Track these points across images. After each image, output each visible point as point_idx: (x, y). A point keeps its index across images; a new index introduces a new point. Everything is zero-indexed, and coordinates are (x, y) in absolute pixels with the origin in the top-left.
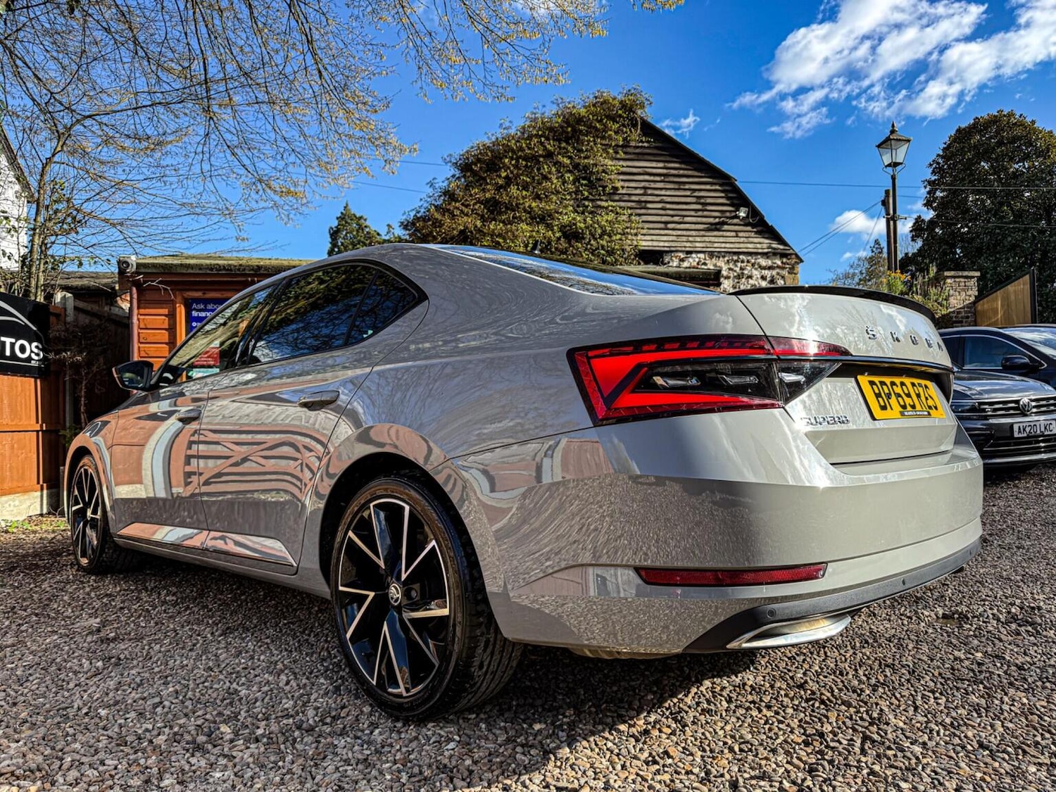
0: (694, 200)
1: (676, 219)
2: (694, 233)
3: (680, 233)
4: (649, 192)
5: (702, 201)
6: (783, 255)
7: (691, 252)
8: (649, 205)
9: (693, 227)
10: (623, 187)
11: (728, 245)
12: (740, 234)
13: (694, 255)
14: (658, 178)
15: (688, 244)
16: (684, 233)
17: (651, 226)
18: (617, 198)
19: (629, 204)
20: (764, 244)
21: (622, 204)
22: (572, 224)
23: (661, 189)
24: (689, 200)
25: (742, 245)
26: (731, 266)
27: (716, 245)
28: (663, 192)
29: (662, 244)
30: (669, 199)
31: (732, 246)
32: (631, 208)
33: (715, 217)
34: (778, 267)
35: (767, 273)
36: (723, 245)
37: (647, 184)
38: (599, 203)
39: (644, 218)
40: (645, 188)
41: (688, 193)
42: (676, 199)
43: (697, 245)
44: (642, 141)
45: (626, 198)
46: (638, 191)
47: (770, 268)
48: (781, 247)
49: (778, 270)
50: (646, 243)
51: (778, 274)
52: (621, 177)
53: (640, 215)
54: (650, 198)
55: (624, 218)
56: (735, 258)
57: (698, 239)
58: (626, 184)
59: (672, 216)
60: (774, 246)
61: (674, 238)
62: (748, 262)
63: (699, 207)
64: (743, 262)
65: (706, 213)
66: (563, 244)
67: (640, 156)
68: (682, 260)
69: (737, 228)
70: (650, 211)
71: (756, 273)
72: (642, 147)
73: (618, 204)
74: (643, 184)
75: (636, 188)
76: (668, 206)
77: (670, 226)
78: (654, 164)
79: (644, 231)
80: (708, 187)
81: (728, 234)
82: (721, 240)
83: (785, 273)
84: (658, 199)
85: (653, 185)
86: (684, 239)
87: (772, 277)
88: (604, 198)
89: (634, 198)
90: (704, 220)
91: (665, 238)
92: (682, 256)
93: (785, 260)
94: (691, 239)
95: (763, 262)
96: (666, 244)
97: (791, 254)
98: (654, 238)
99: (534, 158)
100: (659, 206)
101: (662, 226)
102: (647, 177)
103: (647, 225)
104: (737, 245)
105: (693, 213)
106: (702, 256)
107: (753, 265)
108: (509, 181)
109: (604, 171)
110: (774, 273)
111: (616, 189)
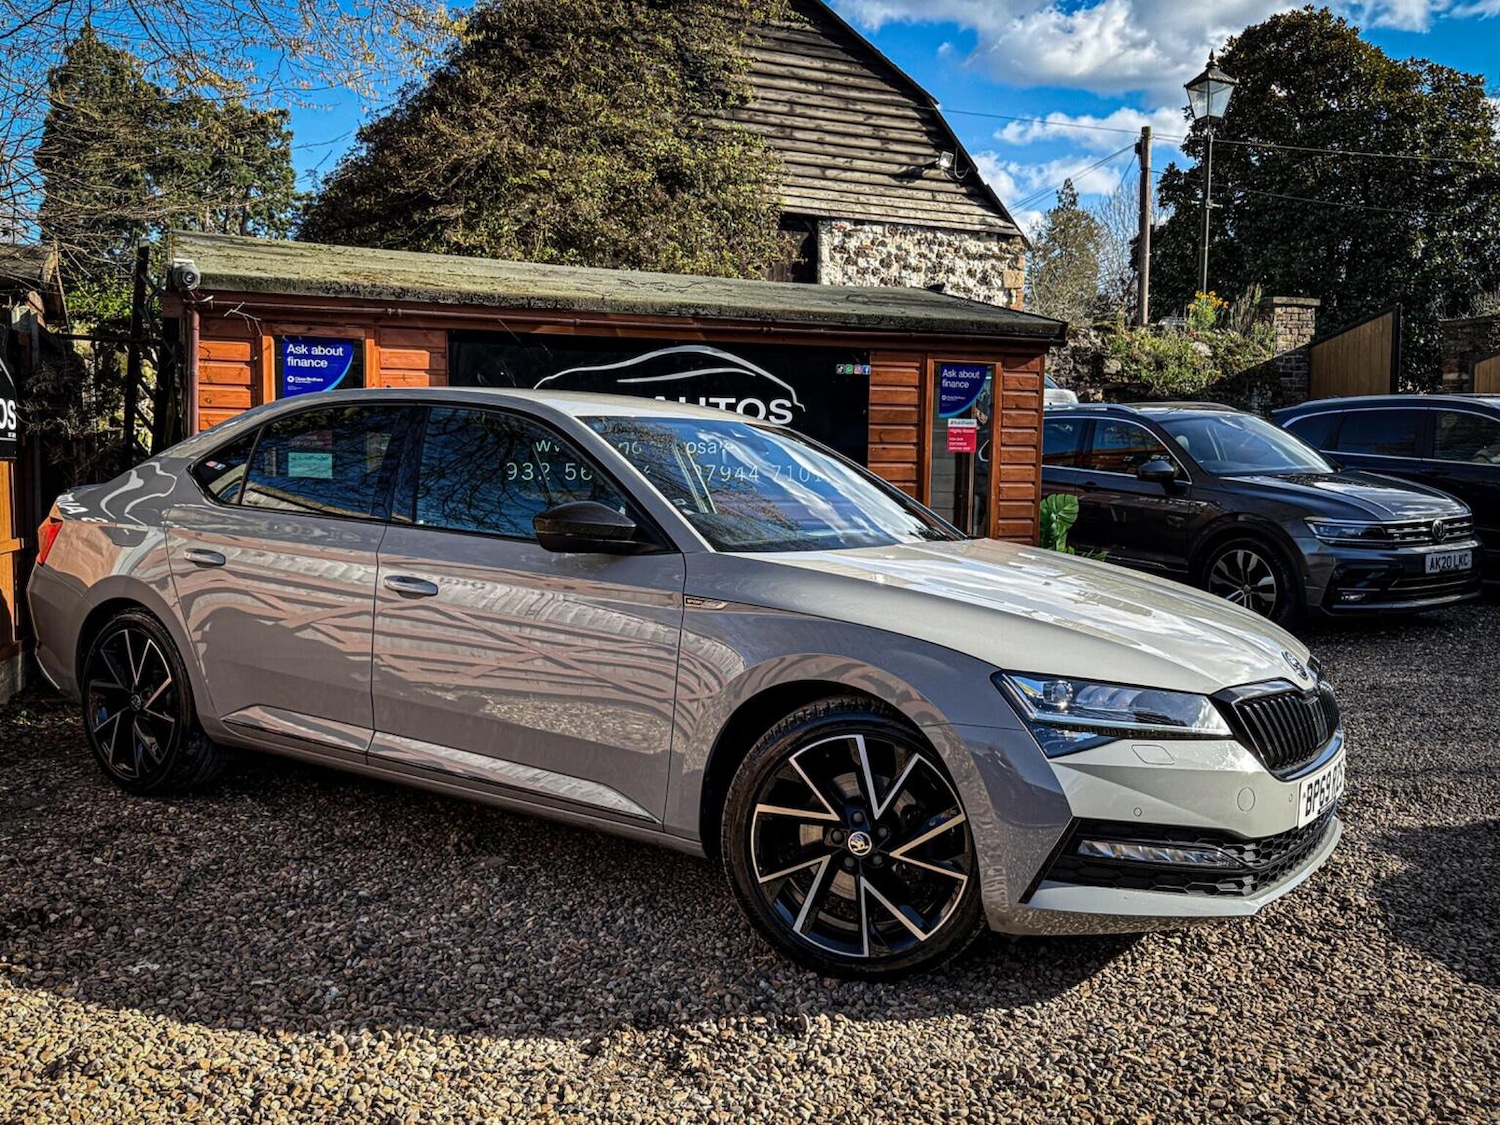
0: (868, 131)
1: (840, 161)
2: (866, 189)
3: (844, 186)
4: (799, 110)
5: (882, 134)
6: (1003, 237)
7: (861, 222)
8: (798, 134)
9: (866, 177)
10: (755, 98)
11: (919, 214)
12: (940, 197)
13: (867, 228)
14: (812, 88)
15: (858, 208)
16: (852, 187)
17: (800, 170)
18: (744, 115)
19: (765, 129)
20: (975, 214)
21: (754, 128)
22: (672, 158)
23: (817, 107)
24: (861, 130)
25: (941, 216)
26: (924, 249)
27: (901, 213)
28: (820, 113)
29: (816, 204)
30: (830, 126)
31: (925, 215)
32: (768, 137)
33: (901, 164)
34: (994, 256)
35: (977, 265)
36: (912, 214)
37: (794, 96)
38: (715, 122)
39: (789, 156)
40: (791, 103)
41: (860, 118)
42: (840, 127)
43: (873, 209)
44: (788, 19)
45: (760, 117)
46: (779, 108)
47: (981, 257)
48: (1001, 223)
49: (993, 261)
50: (793, 201)
51: (993, 267)
52: (755, 80)
53: (781, 150)
54: (799, 122)
55: (757, 152)
56: (930, 236)
57: (874, 200)
58: (761, 93)
59: (834, 156)
60: (989, 220)
61: (836, 195)
62: (949, 245)
63: (876, 144)
64: (941, 244)
65: (887, 156)
66: (661, 195)
67: (785, 45)
68: (847, 235)
69: (934, 185)
70: (799, 145)
71: (961, 265)
72: (789, 28)
73: (745, 126)
74: (786, 96)
75: (777, 101)
76: (828, 138)
77: (830, 173)
78: (807, 62)
79: (789, 180)
80: (892, 111)
81: (921, 194)
82: (910, 204)
83: (1003, 266)
84: (811, 124)
85: (804, 99)
86: (852, 198)
87: (985, 272)
88: (722, 112)
89: (772, 119)
90: (885, 167)
91: (822, 194)
92: (849, 226)
93: (1004, 245)
94: (862, 199)
95: (974, 246)
96: (824, 205)
97: (1014, 236)
98: (805, 192)
99: (613, 35)
100: (814, 136)
101: (817, 172)
102: (795, 84)
103: (794, 169)
104: (934, 216)
105: (866, 154)
106: (878, 229)
107: (956, 250)
108: (570, 73)
109: (725, 67)
110: (988, 265)
111: (743, 99)
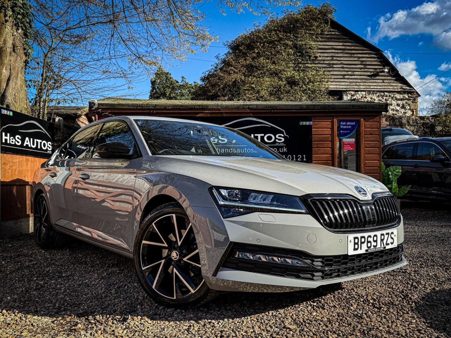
0: (359, 63)
1: (350, 73)
2: (359, 81)
3: (351, 81)
4: (335, 58)
5: (364, 63)
6: (409, 93)
7: (358, 91)
8: (335, 66)
9: (359, 77)
10: (320, 56)
11: (378, 87)
12: (385, 81)
13: (359, 93)
14: (339, 51)
15: (356, 87)
16: (354, 80)
17: (336, 77)
18: (317, 62)
19: (324, 65)
20: (398, 86)
21: (320, 65)
22: (293, 77)
23: (341, 57)
24: (356, 62)
25: (386, 87)
26: (380, 98)
27: (372, 87)
28: (342, 59)
29: (342, 87)
30: (346, 62)
31: (380, 87)
32: (324, 68)
33: (371, 72)
34: (406, 99)
35: (400, 102)
36: (376, 87)
37: (333, 54)
38: (307, 65)
39: (332, 73)
40: (332, 57)
41: (356, 59)
42: (349, 63)
43: (361, 87)
44: (331, 31)
45: (322, 62)
46: (328, 59)
47: (401, 100)
48: (408, 88)
49: (406, 101)
50: (333, 86)
51: (406, 103)
52: (319, 51)
53: (329, 71)
54: (335, 62)
55: (321, 73)
56: (382, 94)
57: (362, 84)
58: (322, 55)
59: (347, 71)
60: (404, 87)
61: (348, 84)
62: (390, 96)
63: (362, 66)
64: (386, 96)
65: (366, 70)
66: (288, 88)
67: (330, 39)
68: (353, 95)
69: (383, 78)
70: (335, 69)
71: (394, 103)
72: (331, 34)
73: (317, 65)
74: (331, 55)
75: (327, 57)
76: (345, 66)
77: (346, 77)
78: (337, 44)
79: (332, 80)
80: (367, 56)
81: (378, 81)
82: (375, 84)
83: (410, 102)
84: (339, 62)
85: (336, 55)
86: (354, 84)
87: (403, 104)
88: (309, 62)
89: (326, 62)
90: (365, 73)
91: (343, 84)
92: (353, 93)
93: (410, 95)
94: (357, 84)
95: (398, 96)
96: (344, 87)
97: (413, 92)
98: (337, 83)
99: (273, 42)
100: (340, 66)
101: (342, 77)
102: (333, 51)
103: (333, 77)
104: (383, 87)
105: (359, 70)
106: (364, 93)
107: (392, 98)
108: (259, 55)
109: (310, 48)
110: (404, 102)
111: (316, 57)
